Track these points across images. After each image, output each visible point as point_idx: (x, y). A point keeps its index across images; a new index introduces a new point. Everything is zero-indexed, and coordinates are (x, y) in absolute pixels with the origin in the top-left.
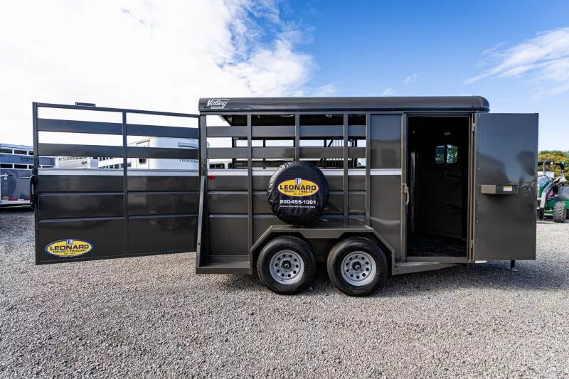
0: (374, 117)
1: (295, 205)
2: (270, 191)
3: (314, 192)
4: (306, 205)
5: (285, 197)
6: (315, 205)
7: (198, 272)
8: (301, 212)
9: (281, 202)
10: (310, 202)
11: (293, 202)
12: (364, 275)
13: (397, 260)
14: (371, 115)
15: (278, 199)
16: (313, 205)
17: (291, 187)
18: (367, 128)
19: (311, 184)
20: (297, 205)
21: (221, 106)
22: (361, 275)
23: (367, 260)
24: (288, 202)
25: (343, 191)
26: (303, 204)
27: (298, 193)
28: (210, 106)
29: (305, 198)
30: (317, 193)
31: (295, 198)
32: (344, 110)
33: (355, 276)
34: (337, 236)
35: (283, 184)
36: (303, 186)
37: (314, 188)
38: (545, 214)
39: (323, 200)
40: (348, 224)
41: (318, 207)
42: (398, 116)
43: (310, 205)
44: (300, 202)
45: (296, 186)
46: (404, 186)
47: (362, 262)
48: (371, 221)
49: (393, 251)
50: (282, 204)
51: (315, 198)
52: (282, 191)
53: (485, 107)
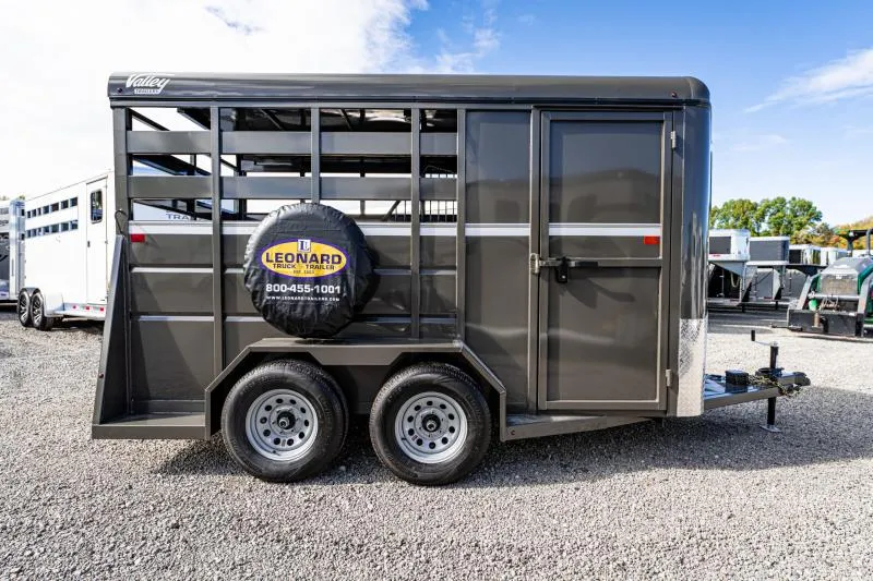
0: (473, 116)
1: (296, 294)
2: (246, 266)
3: (337, 268)
4: (321, 295)
5: (277, 278)
6: (338, 296)
7: (97, 434)
8: (309, 311)
9: (269, 287)
10: (329, 289)
11: (293, 288)
12: (445, 441)
13: (511, 411)
14: (468, 111)
15: (261, 281)
16: (336, 295)
17: (290, 258)
18: (459, 137)
19: (330, 250)
20: (301, 295)
21: (156, 87)
22: (438, 442)
23: (450, 410)
24: (283, 288)
25: (408, 268)
26: (315, 294)
27: (304, 271)
28: (132, 88)
29: (318, 281)
30: (343, 272)
31: (297, 281)
32: (414, 100)
33: (426, 442)
34: (388, 361)
35: (273, 251)
36: (314, 255)
37: (336, 259)
38: (866, 326)
39: (357, 285)
40: (421, 337)
41: (344, 300)
42: (524, 115)
43: (329, 295)
44: (308, 288)
45: (299, 255)
46: (533, 260)
47: (441, 415)
48: (466, 329)
49: (503, 393)
50: (271, 294)
51: (339, 280)
52: (270, 266)
53: (702, 99)
